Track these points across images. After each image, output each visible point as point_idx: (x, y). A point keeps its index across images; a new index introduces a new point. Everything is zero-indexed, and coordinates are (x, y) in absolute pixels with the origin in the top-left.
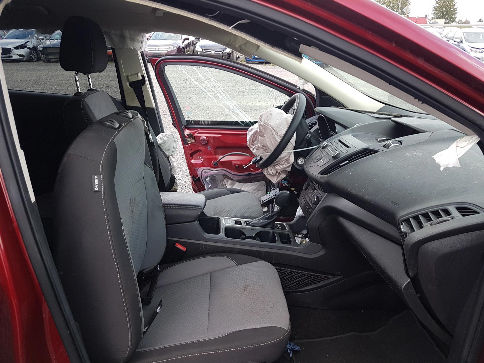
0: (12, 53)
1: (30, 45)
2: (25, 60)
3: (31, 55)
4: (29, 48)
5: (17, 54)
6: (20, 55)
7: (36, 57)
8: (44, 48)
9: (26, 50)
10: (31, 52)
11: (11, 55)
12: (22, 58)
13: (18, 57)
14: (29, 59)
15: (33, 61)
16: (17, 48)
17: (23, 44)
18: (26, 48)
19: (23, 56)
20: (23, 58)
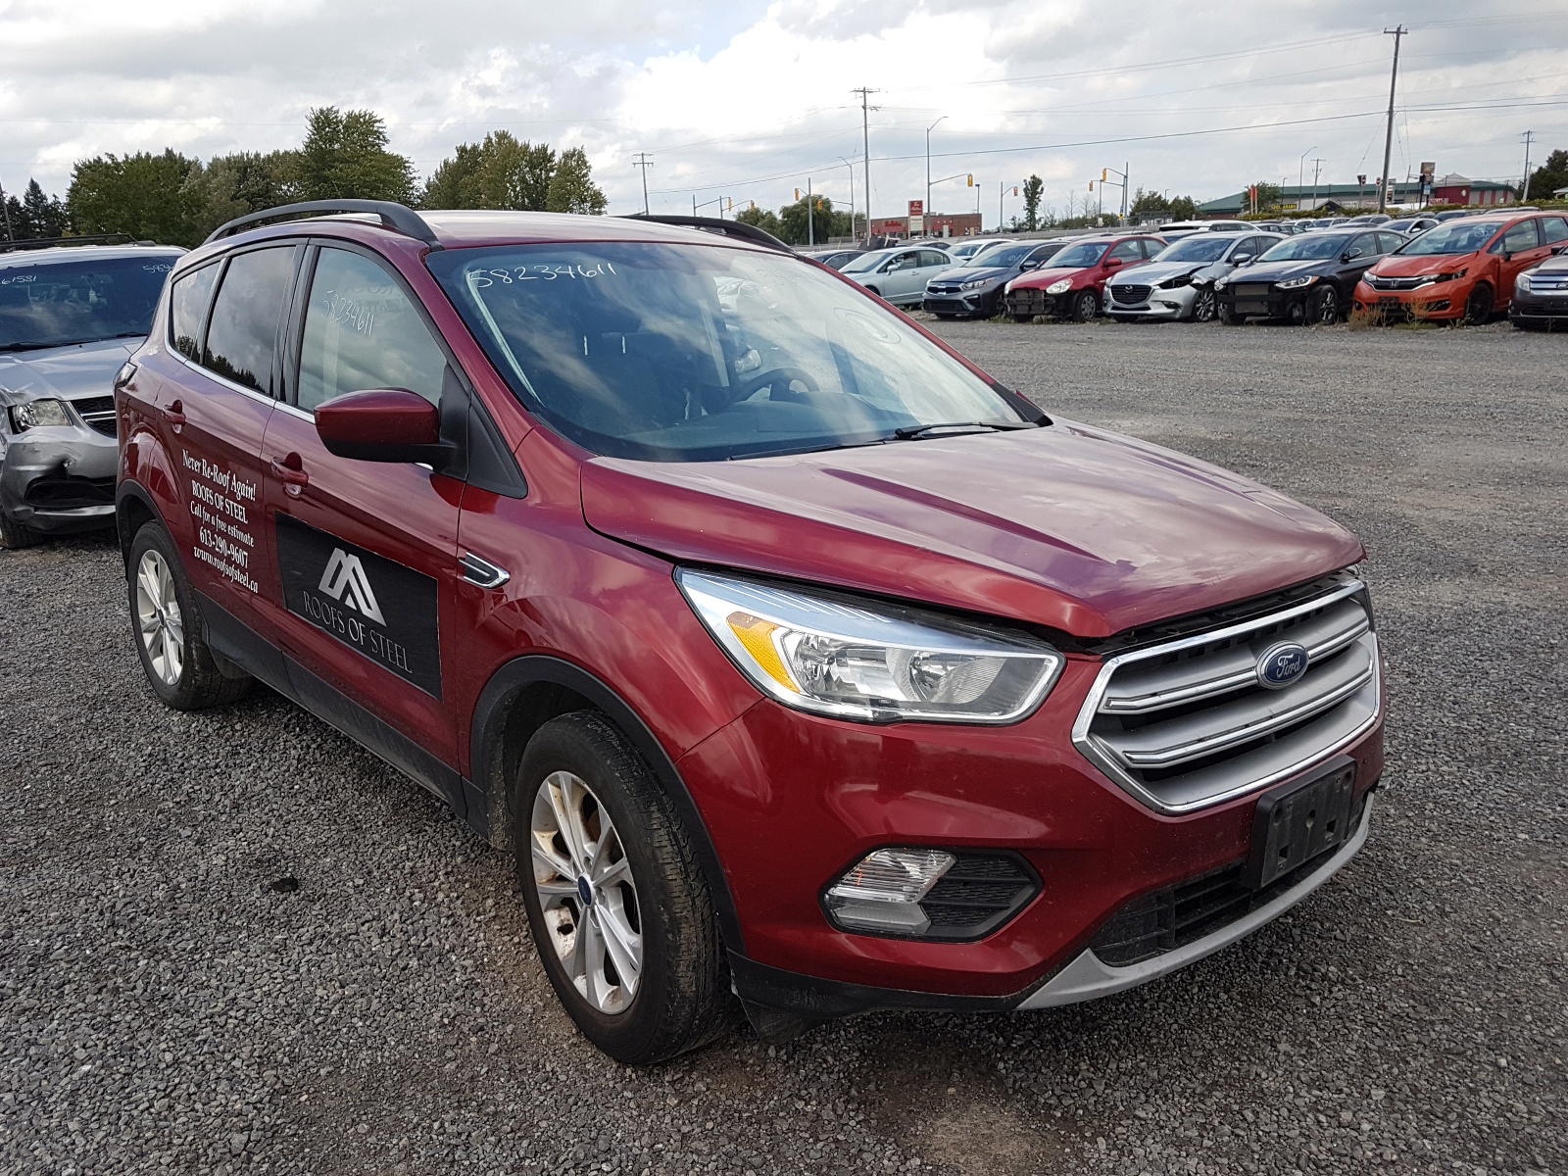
0: (1152, 298)
1: (1201, 278)
2: (1177, 316)
3: (1198, 303)
4: (1196, 286)
5: (1163, 302)
6: (1169, 305)
7: (1212, 308)
8: (1227, 285)
9: (1188, 291)
10: (1200, 296)
11: (1149, 303)
12: (1171, 310)
13: (1164, 310)
14: (1189, 316)
15: (1199, 321)
16: (1165, 285)
17: (1184, 276)
18: (1188, 286)
19: (1176, 306)
20: (1174, 313)
